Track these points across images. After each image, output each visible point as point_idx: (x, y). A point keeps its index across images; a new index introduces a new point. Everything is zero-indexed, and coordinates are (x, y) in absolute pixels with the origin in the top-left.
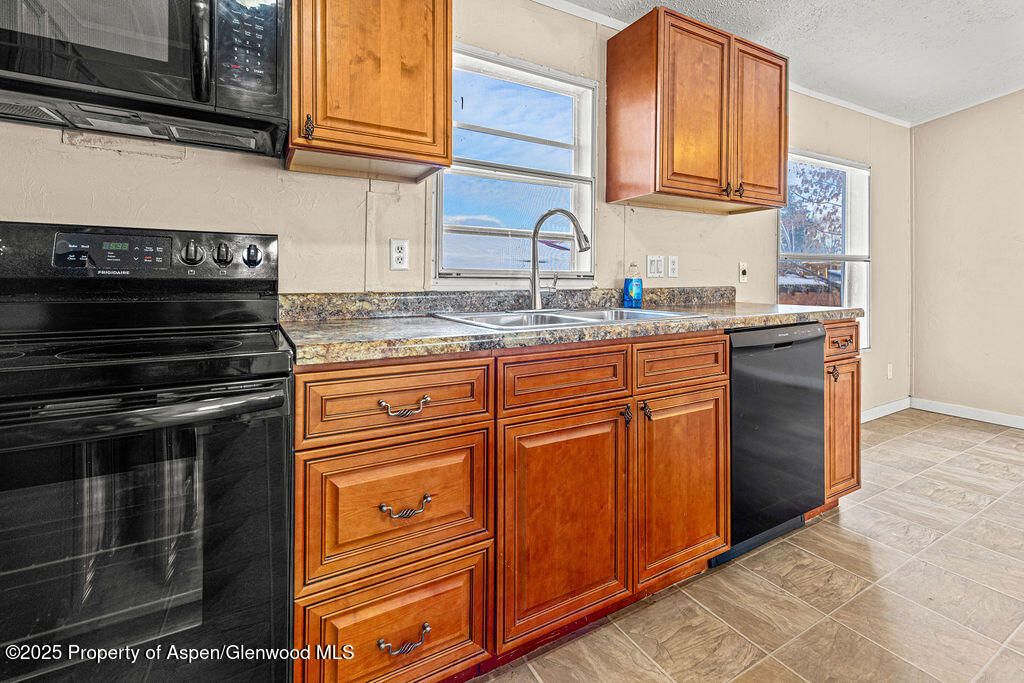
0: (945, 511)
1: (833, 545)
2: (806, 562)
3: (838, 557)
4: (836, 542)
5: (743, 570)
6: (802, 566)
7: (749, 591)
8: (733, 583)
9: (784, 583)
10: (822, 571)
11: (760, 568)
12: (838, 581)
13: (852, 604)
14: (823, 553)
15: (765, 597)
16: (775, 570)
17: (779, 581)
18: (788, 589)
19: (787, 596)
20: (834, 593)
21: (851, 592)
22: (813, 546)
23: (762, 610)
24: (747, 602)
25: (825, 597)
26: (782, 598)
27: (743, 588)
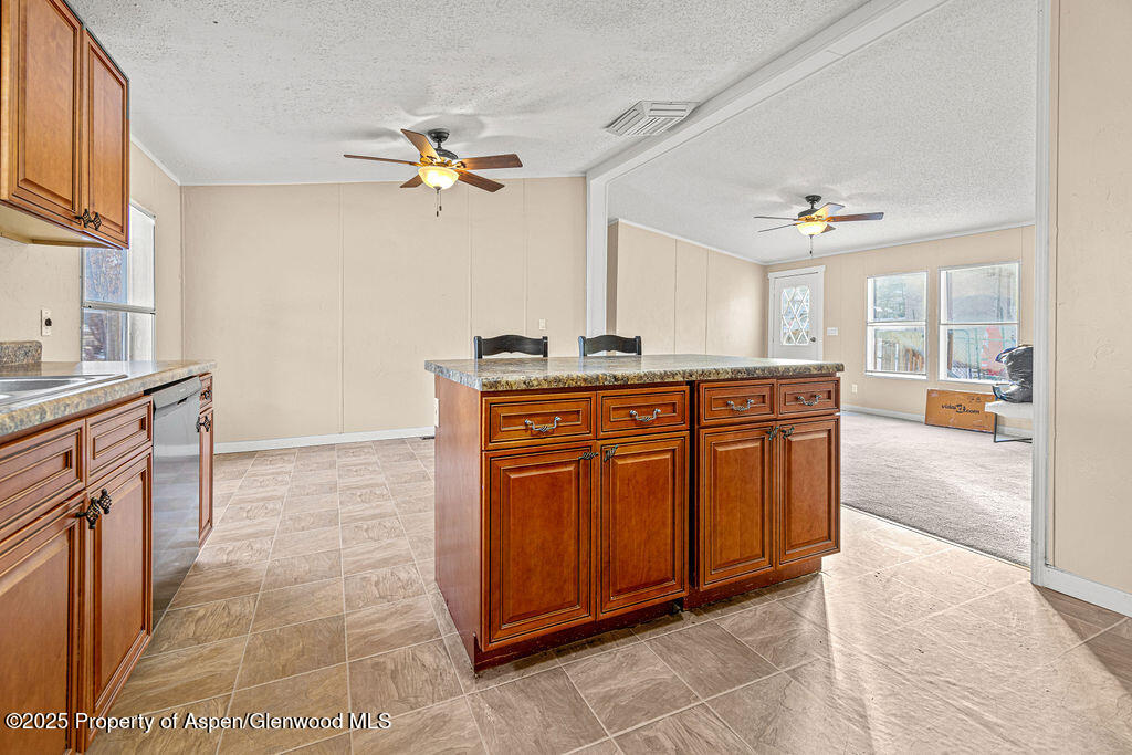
0: (263, 523)
1: (208, 589)
2: (201, 613)
3: (223, 593)
4: (210, 585)
5: (151, 659)
6: (200, 619)
7: (174, 668)
8: (150, 675)
9: (197, 640)
10: (220, 610)
11: (166, 646)
12: (236, 609)
13: (257, 615)
14: (208, 598)
15: (192, 661)
16: (181, 637)
17: (191, 641)
18: (205, 641)
19: (209, 646)
20: (240, 617)
21: (250, 608)
22: (196, 599)
23: (198, 671)
24: (179, 678)
25: (235, 625)
26: (205, 651)
27: (164, 671)
